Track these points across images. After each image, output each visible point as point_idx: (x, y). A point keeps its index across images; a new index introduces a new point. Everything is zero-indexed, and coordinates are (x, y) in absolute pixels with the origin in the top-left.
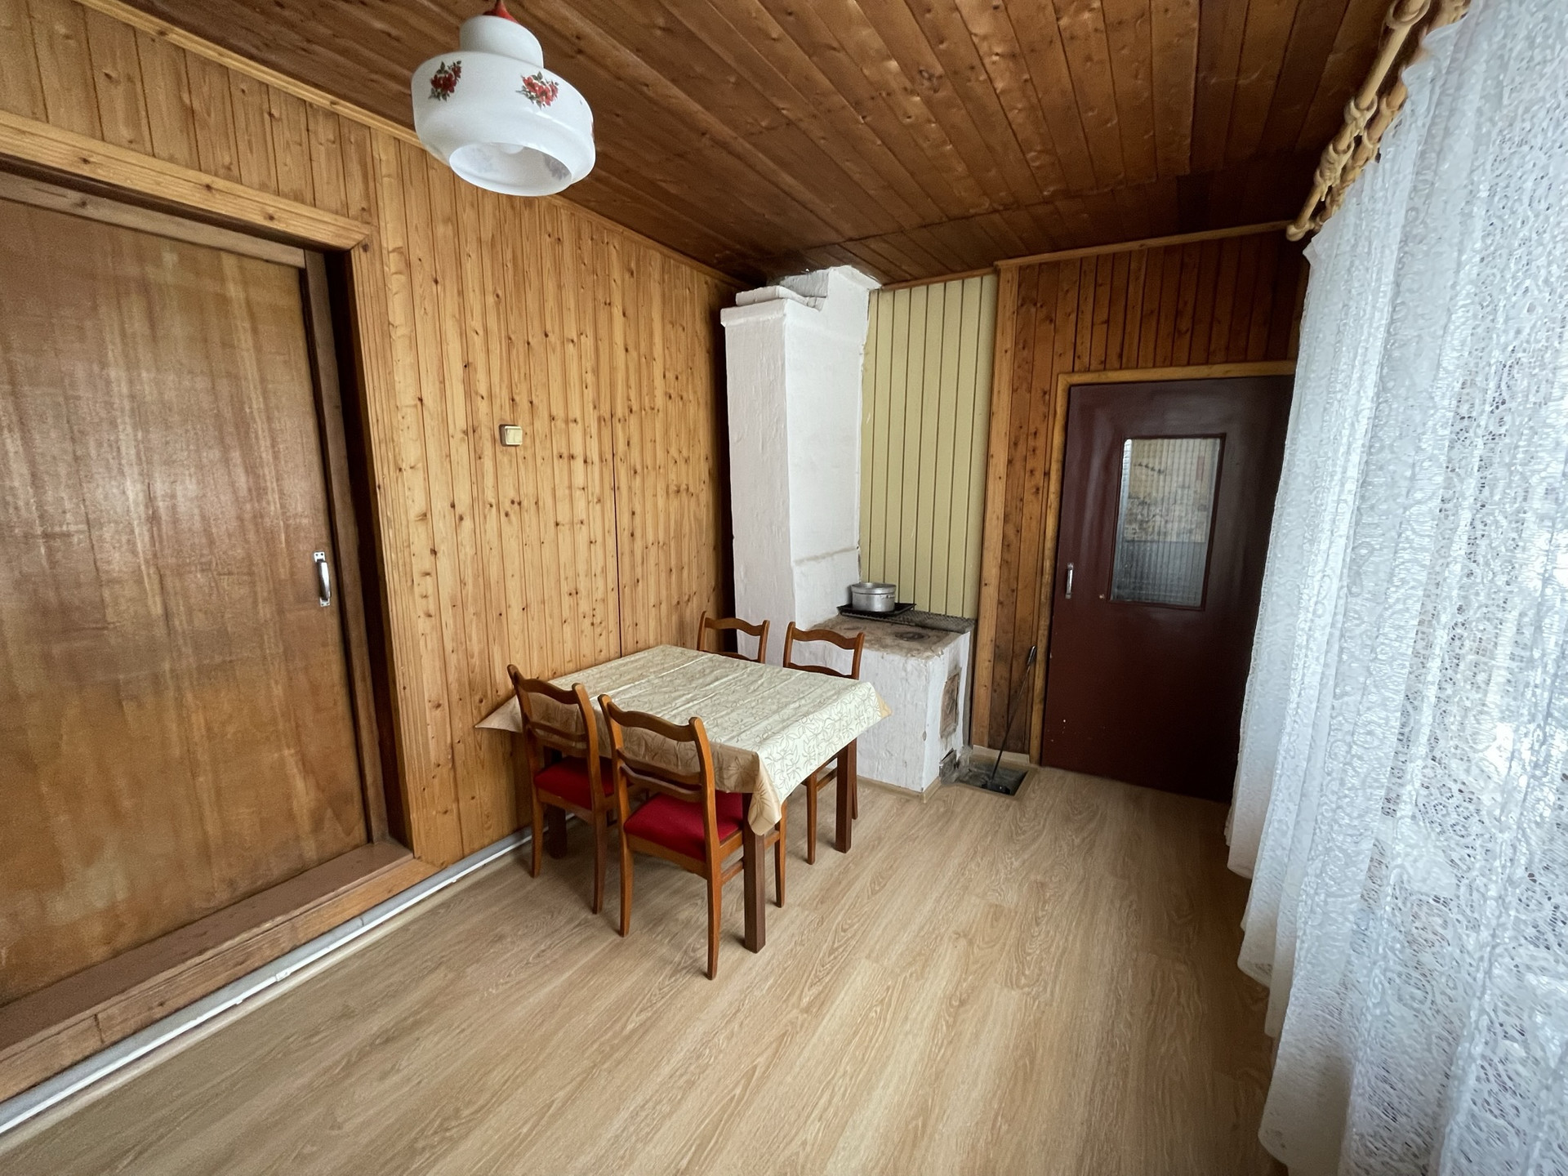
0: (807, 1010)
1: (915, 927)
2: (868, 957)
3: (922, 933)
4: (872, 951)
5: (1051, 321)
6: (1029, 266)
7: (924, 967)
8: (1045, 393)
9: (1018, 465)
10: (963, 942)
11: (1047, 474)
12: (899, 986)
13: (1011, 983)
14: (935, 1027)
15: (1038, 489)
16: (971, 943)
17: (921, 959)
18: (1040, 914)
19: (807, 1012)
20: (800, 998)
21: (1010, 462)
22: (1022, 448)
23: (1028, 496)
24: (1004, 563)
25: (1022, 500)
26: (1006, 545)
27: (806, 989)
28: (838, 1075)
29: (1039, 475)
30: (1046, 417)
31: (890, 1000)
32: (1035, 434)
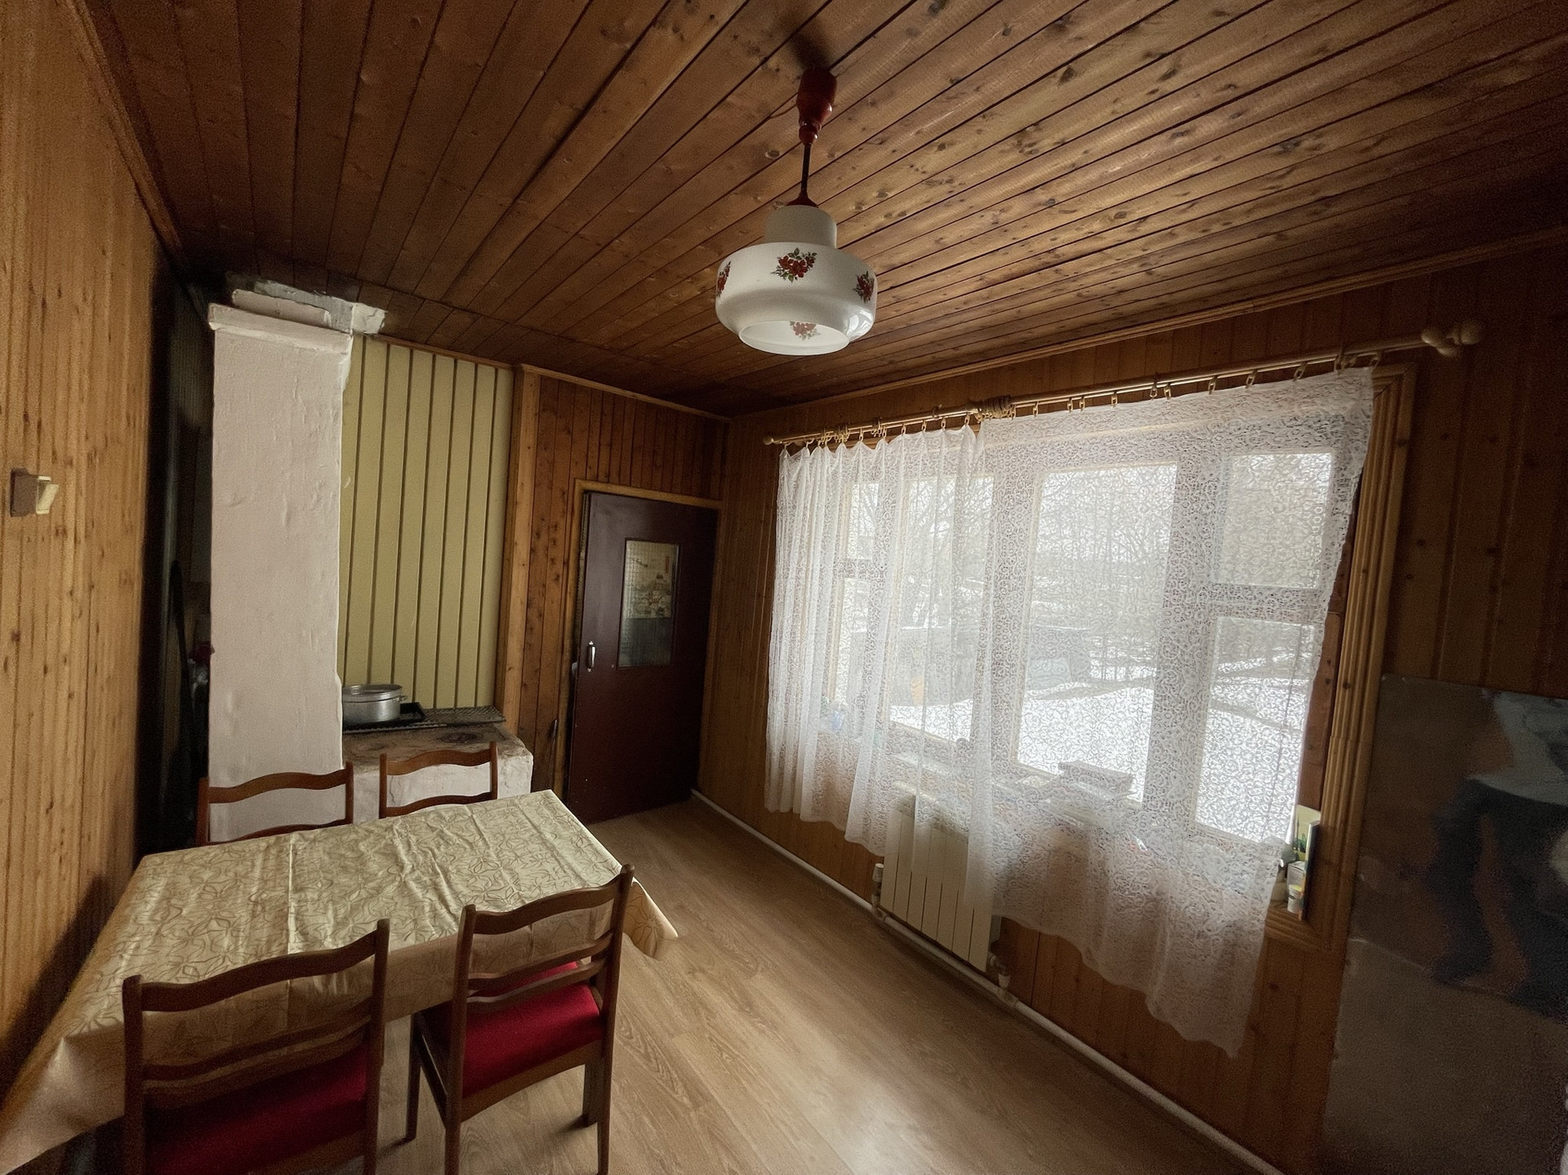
0: (696, 1105)
1: (664, 992)
2: (672, 1036)
3: (674, 991)
4: (668, 1031)
5: (569, 432)
6: (549, 379)
7: (707, 1009)
8: (564, 493)
9: (540, 553)
10: (698, 974)
11: (566, 563)
12: (713, 1031)
13: (751, 974)
14: (762, 1032)
15: (558, 576)
16: (702, 971)
17: (696, 1006)
18: (705, 924)
19: (699, 1106)
20: (682, 1105)
21: (532, 551)
22: (544, 538)
23: (550, 583)
24: (527, 647)
25: (544, 586)
26: (528, 628)
27: (675, 1096)
28: (768, 1109)
29: (559, 566)
30: (564, 513)
31: (722, 1043)
32: (556, 527)
